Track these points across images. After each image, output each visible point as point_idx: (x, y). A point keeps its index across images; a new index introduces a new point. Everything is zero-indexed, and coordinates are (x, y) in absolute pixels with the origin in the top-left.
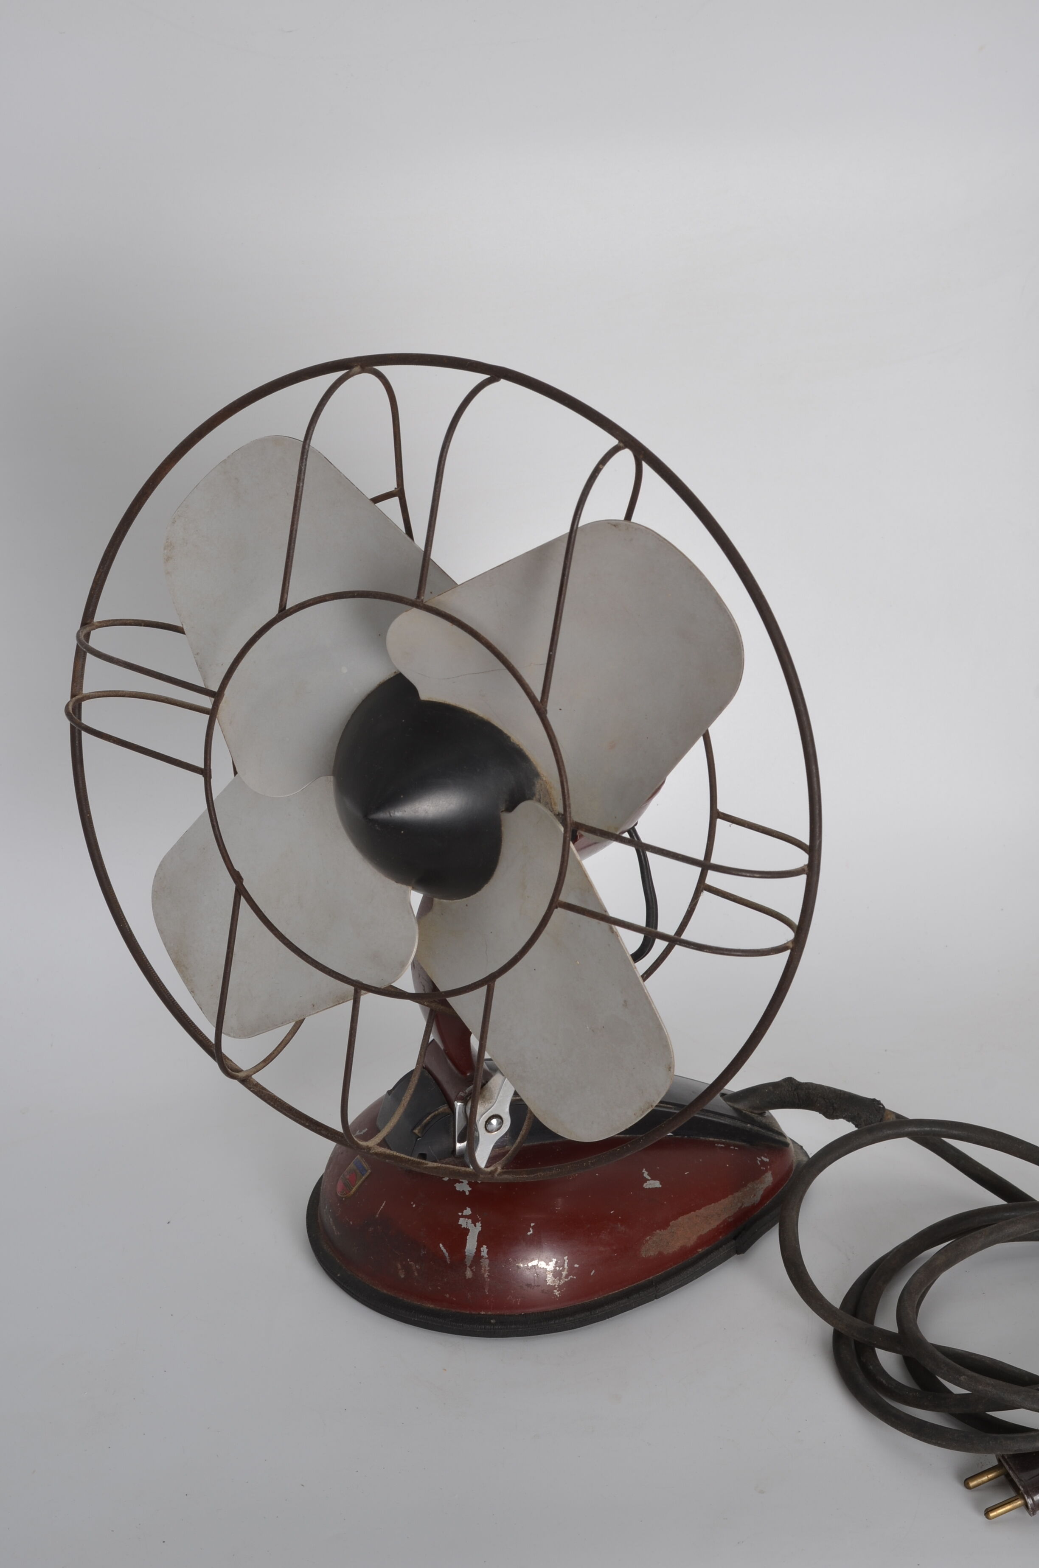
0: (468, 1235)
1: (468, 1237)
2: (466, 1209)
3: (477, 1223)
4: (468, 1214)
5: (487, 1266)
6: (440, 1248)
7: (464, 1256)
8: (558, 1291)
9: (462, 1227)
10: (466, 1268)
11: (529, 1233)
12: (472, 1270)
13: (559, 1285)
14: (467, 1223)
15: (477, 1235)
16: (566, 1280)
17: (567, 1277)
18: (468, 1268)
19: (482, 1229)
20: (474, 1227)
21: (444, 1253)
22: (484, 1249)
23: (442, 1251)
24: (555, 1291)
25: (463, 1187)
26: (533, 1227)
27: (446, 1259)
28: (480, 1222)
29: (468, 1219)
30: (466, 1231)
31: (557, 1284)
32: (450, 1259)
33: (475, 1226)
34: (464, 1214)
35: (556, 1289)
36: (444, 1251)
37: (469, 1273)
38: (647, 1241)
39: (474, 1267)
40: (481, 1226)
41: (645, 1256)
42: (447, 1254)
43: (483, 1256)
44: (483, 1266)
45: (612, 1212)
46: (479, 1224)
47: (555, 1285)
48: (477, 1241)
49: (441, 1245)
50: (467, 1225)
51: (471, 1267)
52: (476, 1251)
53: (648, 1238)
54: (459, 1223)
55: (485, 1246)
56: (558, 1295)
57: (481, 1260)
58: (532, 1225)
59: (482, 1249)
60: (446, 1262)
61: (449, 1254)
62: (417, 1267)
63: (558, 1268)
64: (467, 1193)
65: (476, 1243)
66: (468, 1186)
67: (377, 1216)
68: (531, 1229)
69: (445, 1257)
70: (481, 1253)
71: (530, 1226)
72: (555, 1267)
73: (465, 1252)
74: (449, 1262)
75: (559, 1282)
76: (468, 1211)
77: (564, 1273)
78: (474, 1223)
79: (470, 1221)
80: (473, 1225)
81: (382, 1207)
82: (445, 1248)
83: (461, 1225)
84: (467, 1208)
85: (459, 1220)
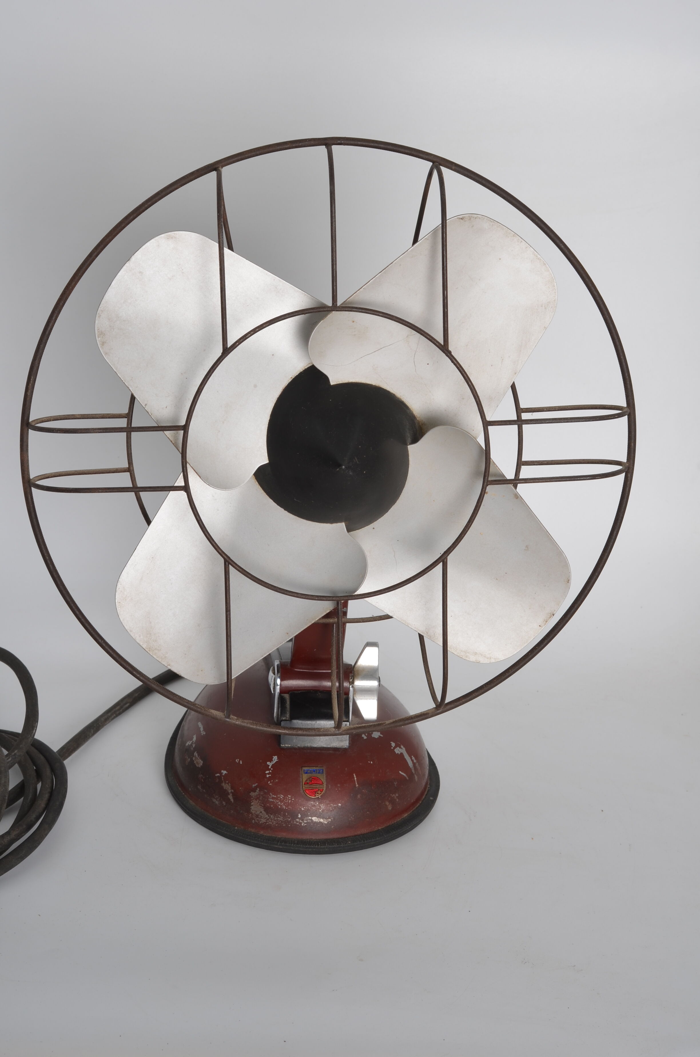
0: (404, 757)
5: (418, 767)
7: (410, 770)
15: (406, 753)
19: (405, 748)
23: (402, 775)
25: (377, 734)
27: (406, 777)
28: (401, 745)
30: (402, 755)
32: (408, 776)
34: (393, 747)
37: (416, 778)
39: (416, 772)
42: (404, 775)
43: (415, 763)
46: (402, 747)
48: (409, 756)
49: (400, 772)
50: (399, 751)
51: (415, 774)
52: (412, 762)
54: (397, 753)
55: (412, 757)
57: (415, 766)
59: (412, 759)
61: (406, 774)
62: (396, 795)
67: (357, 785)
73: (410, 767)
74: (408, 779)
76: (393, 744)
78: (400, 747)
79: (398, 748)
80: (401, 749)
81: (355, 779)
82: (402, 772)
83: (398, 753)
84: (391, 742)
85: (395, 751)
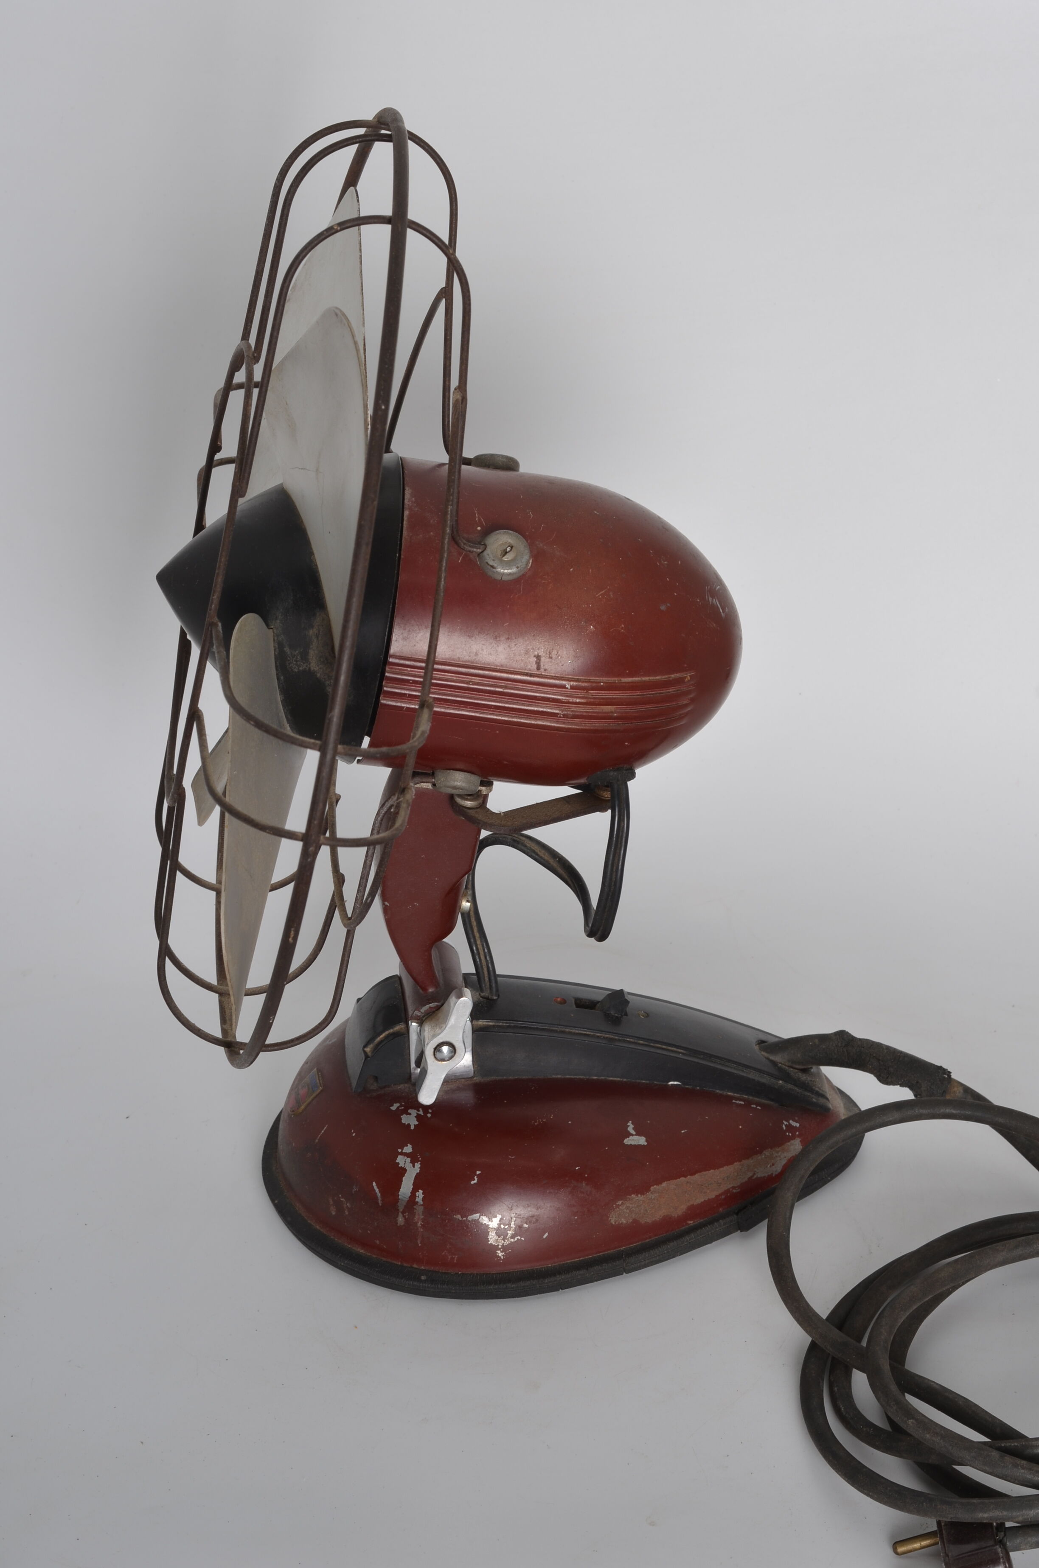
0: (404, 1176)
1: (404, 1178)
2: (407, 1146)
3: (416, 1164)
4: (408, 1152)
5: (421, 1214)
6: (373, 1187)
7: (397, 1200)
8: (502, 1252)
9: (400, 1166)
10: (398, 1213)
11: (472, 1182)
12: (404, 1217)
13: (503, 1246)
14: (405, 1161)
15: (414, 1177)
16: (512, 1240)
17: (513, 1237)
18: (400, 1214)
19: (420, 1171)
20: (412, 1167)
21: (376, 1193)
22: (420, 1194)
23: (375, 1190)
24: (499, 1252)
25: (410, 1120)
26: (478, 1176)
27: (378, 1199)
28: (419, 1163)
29: (407, 1157)
30: (404, 1171)
31: (501, 1244)
32: (382, 1200)
33: (414, 1166)
34: (404, 1151)
35: (499, 1249)
36: (377, 1190)
37: (400, 1219)
38: (618, 1206)
39: (407, 1213)
40: (420, 1168)
41: (615, 1223)
42: (379, 1195)
43: (417, 1202)
44: (417, 1213)
45: (577, 1168)
46: (418, 1165)
47: (498, 1245)
48: (413, 1185)
49: (374, 1184)
50: (405, 1164)
51: (403, 1213)
52: (411, 1196)
53: (620, 1203)
54: (397, 1161)
55: (421, 1191)
56: (502, 1257)
57: (415, 1207)
58: (478, 1172)
59: (417, 1193)
60: (377, 1203)
61: (381, 1195)
62: (348, 1204)
63: (502, 1226)
64: (412, 1128)
65: (412, 1187)
66: (416, 1119)
67: (317, 1141)
68: (475, 1177)
69: (377, 1197)
70: (416, 1199)
71: (476, 1175)
72: (499, 1225)
73: (399, 1195)
74: (380, 1204)
75: (503, 1242)
76: (408, 1149)
77: (510, 1233)
78: (413, 1162)
79: (409, 1160)
80: (411, 1165)
81: (323, 1131)
82: (378, 1188)
83: (398, 1164)
84: (409, 1145)
85: (397, 1157)
